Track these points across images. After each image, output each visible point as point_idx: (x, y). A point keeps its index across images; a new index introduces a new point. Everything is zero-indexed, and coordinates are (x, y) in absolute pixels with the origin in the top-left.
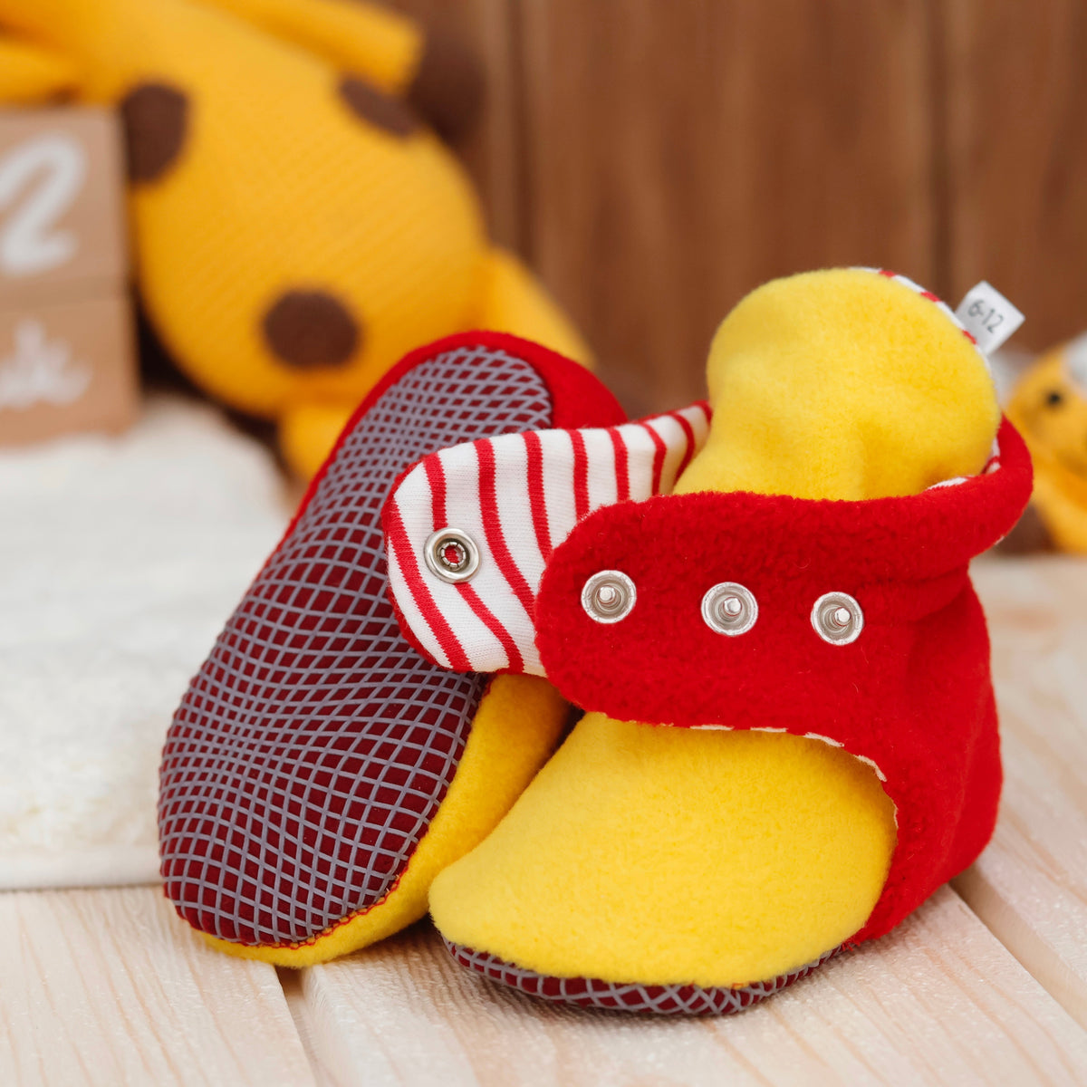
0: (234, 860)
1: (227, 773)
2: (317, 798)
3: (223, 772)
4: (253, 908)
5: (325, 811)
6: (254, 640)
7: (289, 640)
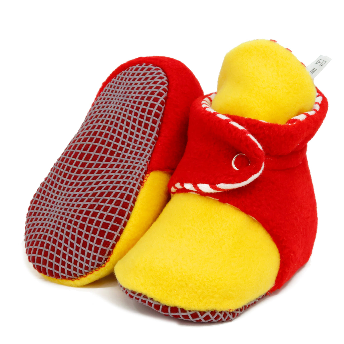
0: (53, 249)
1: (53, 218)
2: (82, 227)
3: (52, 218)
4: (59, 266)
5: (84, 231)
6: (64, 171)
7: (76, 171)
